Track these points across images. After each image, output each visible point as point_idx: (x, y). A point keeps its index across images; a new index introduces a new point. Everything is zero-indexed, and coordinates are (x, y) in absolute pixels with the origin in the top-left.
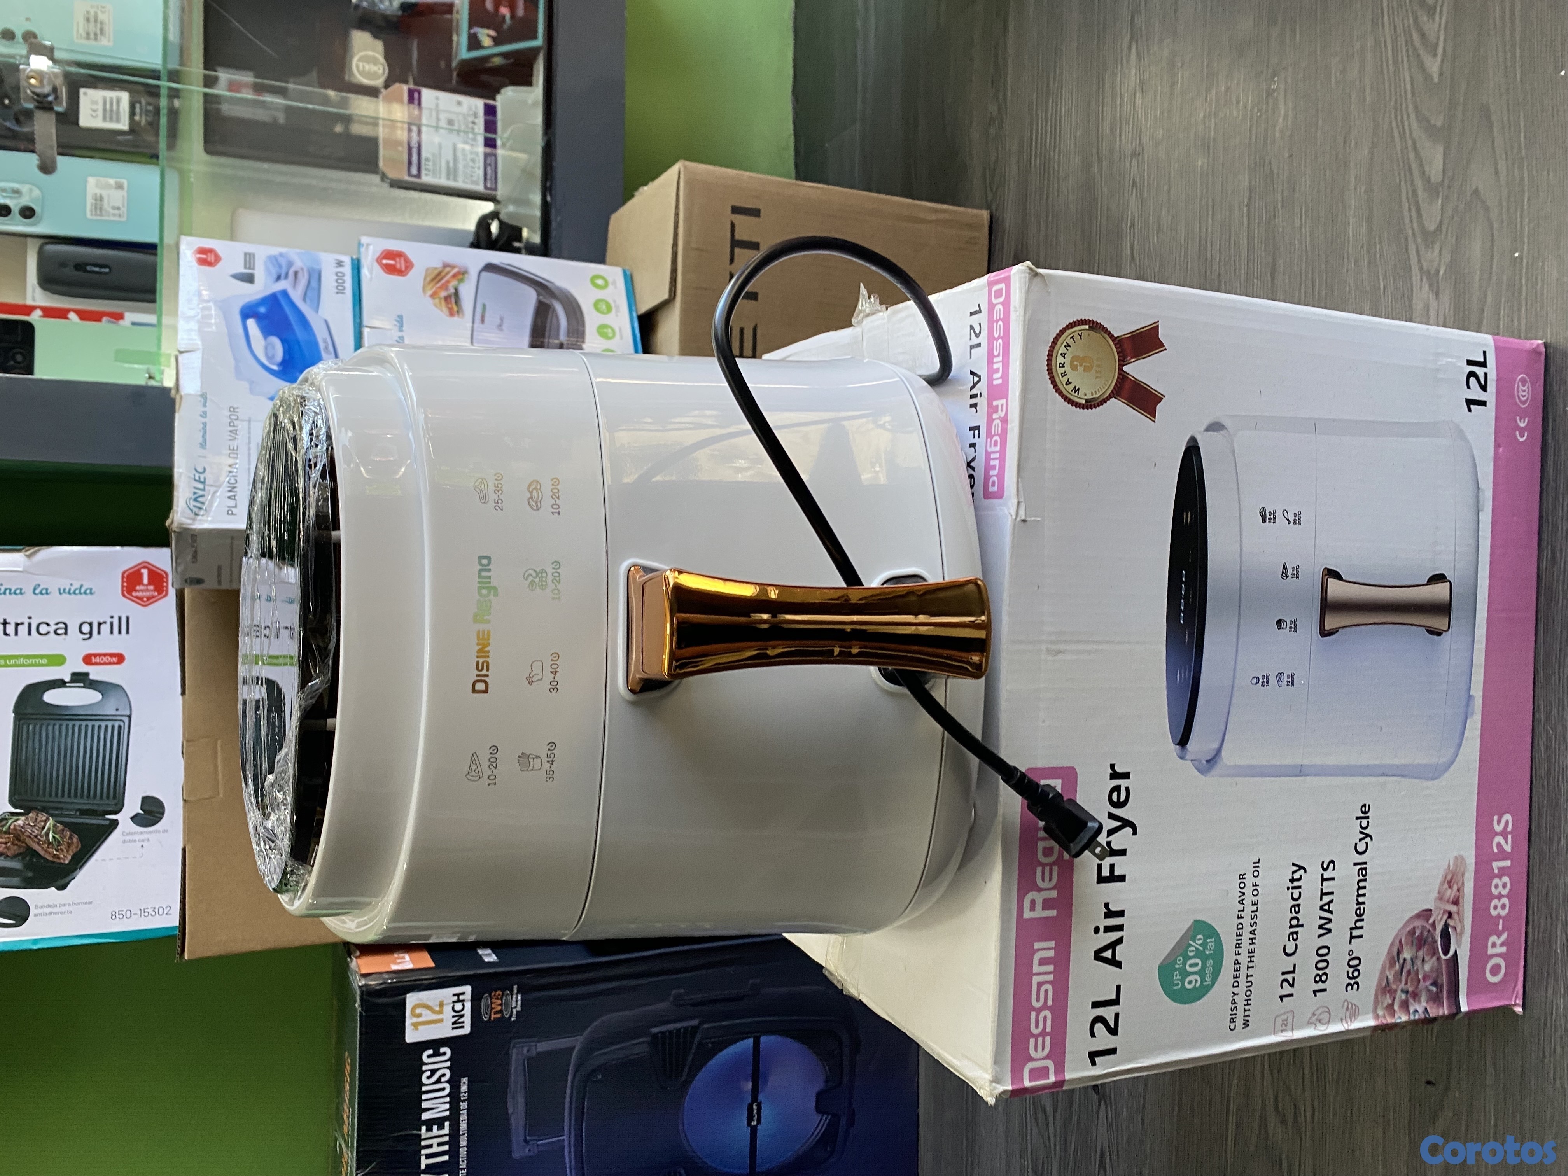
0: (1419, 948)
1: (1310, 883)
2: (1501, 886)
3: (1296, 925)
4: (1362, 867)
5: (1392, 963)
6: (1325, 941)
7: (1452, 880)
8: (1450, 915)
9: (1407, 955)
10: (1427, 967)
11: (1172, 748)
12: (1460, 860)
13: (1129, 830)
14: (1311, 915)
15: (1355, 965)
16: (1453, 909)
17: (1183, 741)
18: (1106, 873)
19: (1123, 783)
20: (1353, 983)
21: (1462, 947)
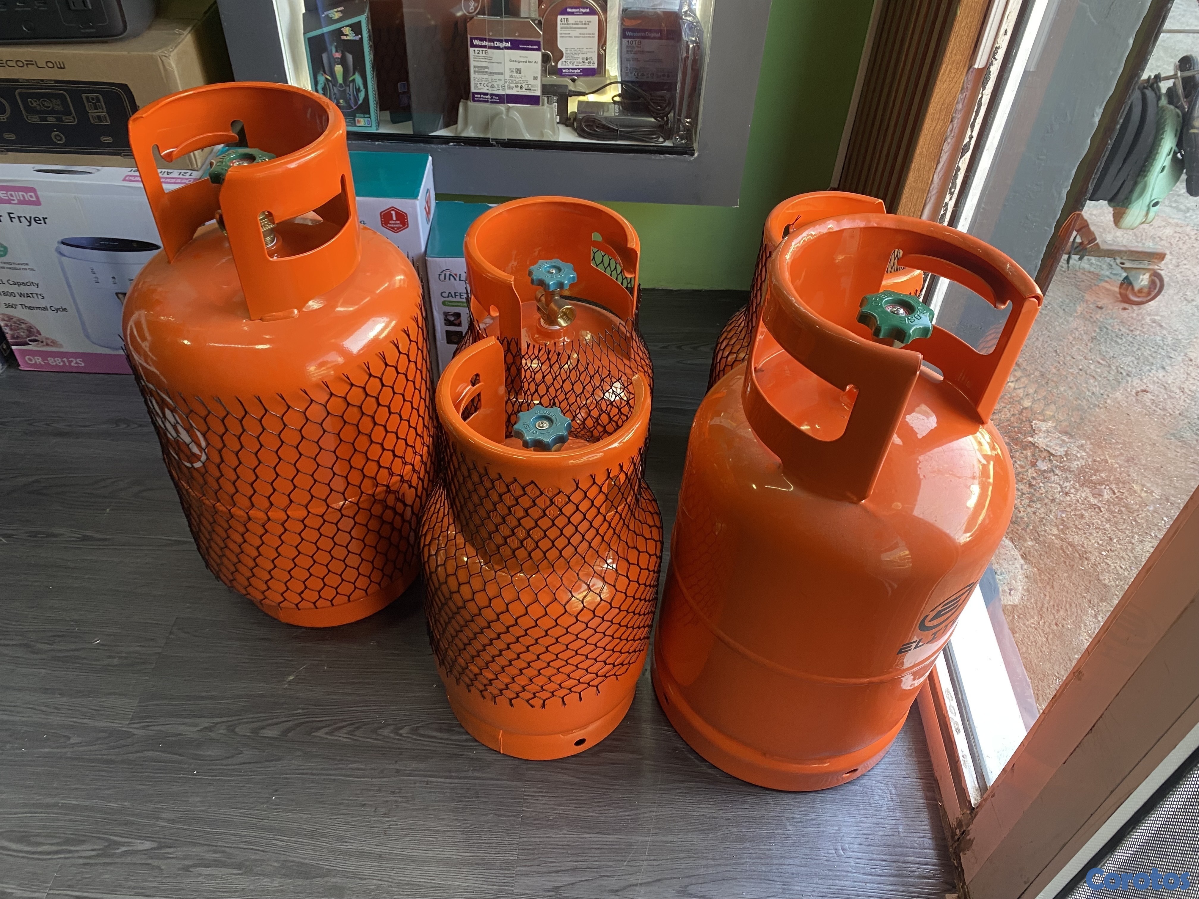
0: (28, 330)
1: (33, 289)
2: (58, 361)
3: (19, 284)
4: (45, 309)
5: (19, 320)
6: (17, 295)
7: (54, 343)
8: (42, 342)
9: (23, 326)
10: (22, 334)
11: (60, 239)
12: (61, 346)
13: (28, 224)
14: (25, 290)
15: (13, 306)
16: (45, 343)
17: (63, 243)
18: (12, 215)
19: (42, 222)
20: (8, 306)
21: (32, 347)
